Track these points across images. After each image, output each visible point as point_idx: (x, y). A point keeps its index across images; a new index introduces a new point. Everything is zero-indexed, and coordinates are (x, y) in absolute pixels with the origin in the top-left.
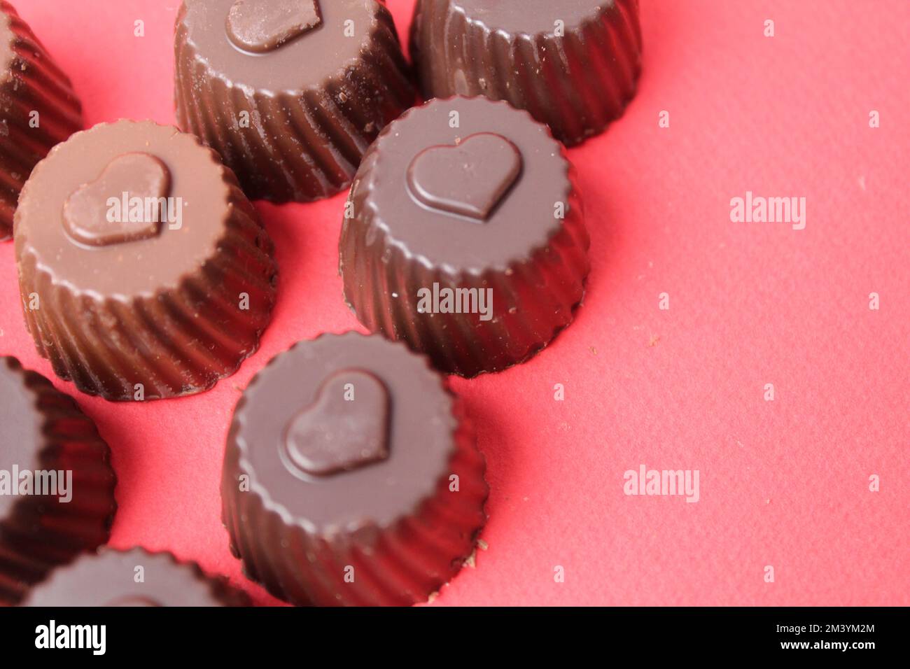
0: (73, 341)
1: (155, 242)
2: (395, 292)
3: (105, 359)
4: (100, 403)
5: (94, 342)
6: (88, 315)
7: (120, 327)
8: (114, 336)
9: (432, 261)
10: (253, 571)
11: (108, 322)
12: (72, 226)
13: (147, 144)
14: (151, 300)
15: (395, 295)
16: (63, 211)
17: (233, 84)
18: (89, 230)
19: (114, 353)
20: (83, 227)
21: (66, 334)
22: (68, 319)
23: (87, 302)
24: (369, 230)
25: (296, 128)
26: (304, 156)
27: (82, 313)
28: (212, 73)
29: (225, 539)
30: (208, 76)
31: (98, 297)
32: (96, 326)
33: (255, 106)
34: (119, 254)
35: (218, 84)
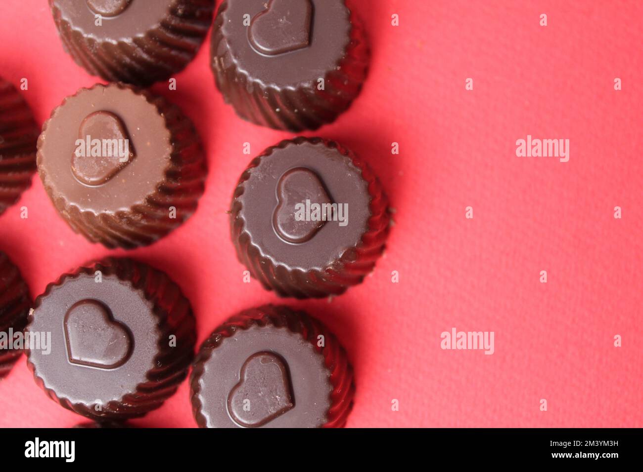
0: (118, 234)
1: (136, 160)
2: (277, 108)
3: (140, 232)
4: (142, 251)
5: (132, 229)
6: (124, 220)
7: (145, 216)
8: (144, 222)
9: (294, 85)
10: (283, 293)
11: (137, 218)
12: (86, 179)
13: (93, 106)
14: (155, 195)
15: (278, 110)
16: (74, 172)
17: (117, 40)
18: (97, 176)
19: (144, 228)
20: (93, 176)
21: (113, 233)
22: (112, 227)
23: (121, 215)
24: (248, 86)
25: (164, 43)
26: (173, 53)
27: (121, 221)
28: (99, 41)
29: (258, 284)
30: (99, 44)
31: (126, 209)
32: (130, 222)
33: (136, 46)
34: (121, 180)
35: (106, 45)
